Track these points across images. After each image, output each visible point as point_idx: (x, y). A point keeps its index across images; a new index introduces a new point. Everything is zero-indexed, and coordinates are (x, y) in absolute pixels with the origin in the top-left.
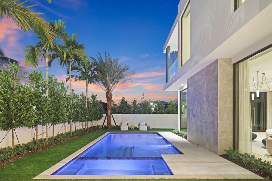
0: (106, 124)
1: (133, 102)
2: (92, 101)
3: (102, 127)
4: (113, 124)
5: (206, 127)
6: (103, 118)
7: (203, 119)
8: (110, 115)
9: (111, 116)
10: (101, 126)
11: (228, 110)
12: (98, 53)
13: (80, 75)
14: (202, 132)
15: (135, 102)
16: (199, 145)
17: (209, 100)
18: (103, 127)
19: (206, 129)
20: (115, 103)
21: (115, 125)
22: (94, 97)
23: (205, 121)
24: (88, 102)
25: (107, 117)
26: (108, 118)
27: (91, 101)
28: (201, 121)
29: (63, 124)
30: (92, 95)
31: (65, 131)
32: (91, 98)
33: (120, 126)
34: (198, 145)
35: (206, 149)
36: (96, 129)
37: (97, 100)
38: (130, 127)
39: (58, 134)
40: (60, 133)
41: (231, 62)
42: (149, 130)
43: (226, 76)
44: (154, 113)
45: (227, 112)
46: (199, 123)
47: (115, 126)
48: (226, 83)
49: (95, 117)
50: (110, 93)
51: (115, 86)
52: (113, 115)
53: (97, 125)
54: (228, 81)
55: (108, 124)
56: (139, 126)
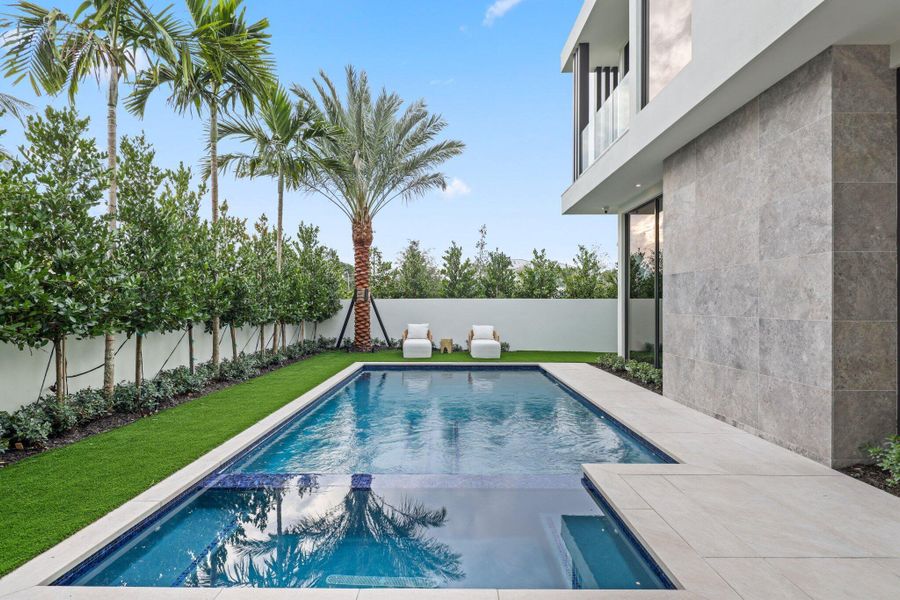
0: (350, 334)
1: (446, 255)
2: (298, 249)
3: (335, 345)
4: (375, 333)
5: (762, 343)
6: (343, 314)
7: (748, 313)
8: (366, 301)
9: (367, 305)
10: (333, 341)
11: (874, 271)
12: (322, 75)
13: (257, 155)
14: (739, 366)
15: (454, 254)
16: (723, 419)
17: (778, 230)
18: (342, 344)
19: (764, 351)
20: (382, 260)
21: (382, 339)
22: (308, 235)
23: (756, 319)
24: (286, 253)
25: (353, 311)
26: (357, 313)
27: (296, 251)
28: (734, 321)
29: (182, 332)
30: (301, 230)
31: (192, 360)
32: (297, 240)
33: (401, 342)
34: (717, 417)
35: (760, 436)
36: (314, 353)
37: (319, 245)
38: (438, 346)
39: (165, 369)
40: (171, 367)
41: (888, 61)
42: (508, 358)
43: (866, 121)
44: (521, 295)
45: (872, 279)
46: (727, 330)
47: (383, 344)
48: (865, 150)
49: (310, 308)
50: (367, 222)
51: (384, 198)
52: (375, 300)
53: (318, 337)
54: (874, 145)
55: (357, 334)
56: (469, 342)
